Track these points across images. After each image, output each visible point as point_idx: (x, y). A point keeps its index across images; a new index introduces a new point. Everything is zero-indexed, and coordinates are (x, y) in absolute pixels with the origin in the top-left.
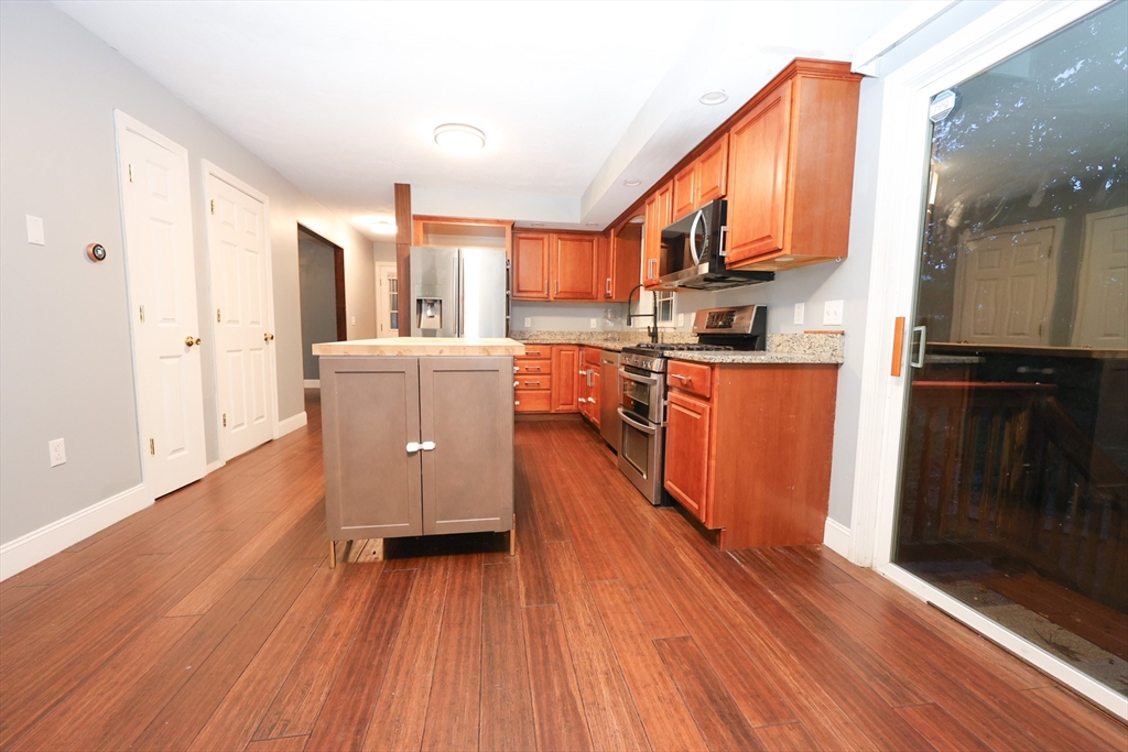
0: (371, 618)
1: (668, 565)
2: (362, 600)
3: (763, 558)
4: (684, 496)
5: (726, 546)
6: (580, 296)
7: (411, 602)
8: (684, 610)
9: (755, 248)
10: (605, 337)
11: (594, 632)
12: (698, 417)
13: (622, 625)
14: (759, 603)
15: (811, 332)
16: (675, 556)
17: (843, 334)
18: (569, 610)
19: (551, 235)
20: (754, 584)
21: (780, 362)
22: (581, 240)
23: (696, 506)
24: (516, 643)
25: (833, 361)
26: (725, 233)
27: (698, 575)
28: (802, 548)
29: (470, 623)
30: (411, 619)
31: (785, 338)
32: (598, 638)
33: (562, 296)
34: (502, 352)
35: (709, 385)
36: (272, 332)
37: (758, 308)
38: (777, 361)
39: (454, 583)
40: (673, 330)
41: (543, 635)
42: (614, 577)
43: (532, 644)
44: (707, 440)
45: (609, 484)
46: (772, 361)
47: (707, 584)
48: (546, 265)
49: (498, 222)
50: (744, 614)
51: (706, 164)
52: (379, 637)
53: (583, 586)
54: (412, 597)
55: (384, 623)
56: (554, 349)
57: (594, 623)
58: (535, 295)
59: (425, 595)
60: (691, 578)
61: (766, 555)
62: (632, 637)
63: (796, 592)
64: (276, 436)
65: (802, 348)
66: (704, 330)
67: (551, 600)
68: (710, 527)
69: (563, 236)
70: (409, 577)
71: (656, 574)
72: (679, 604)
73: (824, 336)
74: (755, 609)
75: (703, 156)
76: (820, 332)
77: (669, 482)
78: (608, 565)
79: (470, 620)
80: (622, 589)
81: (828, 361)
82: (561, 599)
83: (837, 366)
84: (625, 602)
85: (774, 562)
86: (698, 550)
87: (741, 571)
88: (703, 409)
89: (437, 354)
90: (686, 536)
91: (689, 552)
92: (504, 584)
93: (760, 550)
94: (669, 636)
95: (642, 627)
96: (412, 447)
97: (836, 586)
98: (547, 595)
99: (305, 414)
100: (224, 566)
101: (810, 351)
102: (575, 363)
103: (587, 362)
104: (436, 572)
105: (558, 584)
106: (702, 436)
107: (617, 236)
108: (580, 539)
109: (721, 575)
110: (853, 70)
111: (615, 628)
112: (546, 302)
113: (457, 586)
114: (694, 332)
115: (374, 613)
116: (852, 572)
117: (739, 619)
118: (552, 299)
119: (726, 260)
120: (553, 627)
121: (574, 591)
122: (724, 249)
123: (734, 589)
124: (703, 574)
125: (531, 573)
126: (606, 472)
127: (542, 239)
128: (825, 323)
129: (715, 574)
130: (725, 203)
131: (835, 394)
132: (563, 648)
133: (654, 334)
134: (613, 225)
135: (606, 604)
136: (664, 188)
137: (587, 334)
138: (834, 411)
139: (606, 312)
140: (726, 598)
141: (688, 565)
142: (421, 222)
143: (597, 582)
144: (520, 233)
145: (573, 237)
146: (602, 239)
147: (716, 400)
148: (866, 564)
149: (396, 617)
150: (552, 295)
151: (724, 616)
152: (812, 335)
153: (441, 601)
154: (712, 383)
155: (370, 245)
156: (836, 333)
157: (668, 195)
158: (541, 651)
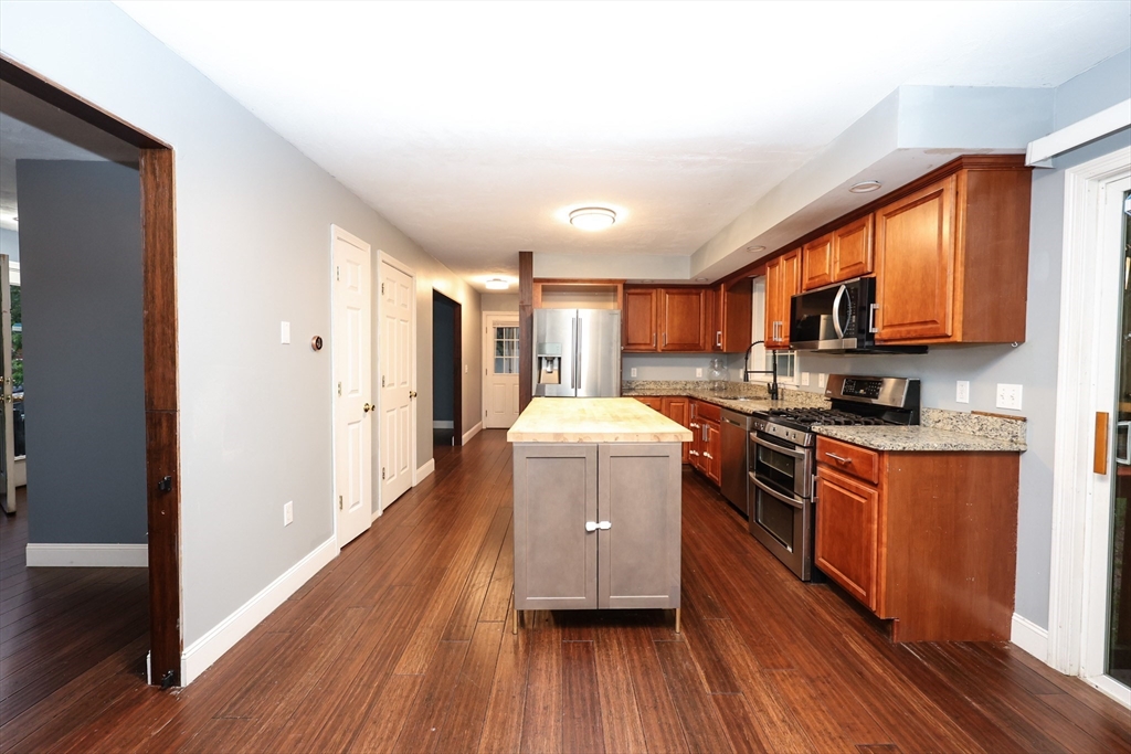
0: (571, 693)
1: (842, 656)
2: (555, 672)
3: (946, 655)
4: (845, 578)
5: (898, 638)
6: (686, 348)
7: (600, 678)
8: (877, 712)
9: (916, 331)
10: (711, 386)
11: (791, 730)
12: (863, 501)
13: (818, 725)
14: (960, 713)
15: (981, 413)
16: (846, 645)
17: (1024, 420)
18: (756, 702)
19: (659, 290)
20: (944, 686)
21: (955, 449)
22: (688, 294)
23: (864, 594)
24: (716, 734)
25: (1015, 448)
26: (874, 310)
27: (880, 671)
28: (987, 645)
29: (663, 707)
30: (607, 696)
31: (946, 415)
32: (798, 736)
33: (670, 348)
34: (672, 439)
35: (876, 471)
36: (414, 390)
37: (911, 382)
38: (951, 449)
39: (632, 660)
40: (796, 388)
41: (740, 727)
42: (789, 666)
43: (733, 738)
44: (875, 526)
45: (747, 552)
46: (946, 449)
47: (893, 684)
48: (654, 319)
49: (610, 281)
50: (946, 723)
51: (846, 239)
52: (584, 715)
53: (762, 675)
54: (599, 672)
55: (584, 700)
56: (664, 400)
57: (787, 719)
58: (643, 347)
59: (610, 670)
60: (872, 674)
61: (948, 652)
62: (833, 740)
63: (998, 701)
64: (414, 484)
65: (969, 429)
66: (840, 395)
67: (735, 689)
68: (883, 617)
69: (671, 291)
70: (588, 649)
71: (832, 665)
72: (870, 705)
73: (999, 420)
74: (956, 719)
75: (841, 231)
76: (992, 415)
77: (821, 559)
78: (779, 651)
79: (663, 704)
80: (803, 681)
81: (1009, 449)
82: (744, 688)
83: (1018, 453)
84: (811, 697)
85: (959, 661)
86: (869, 640)
87: (925, 669)
88: (871, 495)
89: (613, 440)
90: (849, 621)
91: (860, 642)
92: (681, 665)
93: (940, 645)
94: (871, 742)
95: (839, 729)
96: (591, 526)
97: (1042, 697)
98: (729, 682)
99: (433, 460)
100: (421, 624)
101: (981, 433)
102: (685, 414)
103: (699, 415)
104: (611, 646)
105: (734, 670)
106: (870, 520)
107: (729, 290)
108: (738, 617)
109: (904, 672)
110: (1028, 163)
111: (812, 727)
112: (653, 353)
113: (637, 664)
114: (826, 395)
115: (570, 687)
116: (1055, 681)
117: (943, 729)
118: (659, 350)
119: (876, 337)
120: (746, 718)
121: (753, 678)
122: (873, 326)
123: (925, 692)
124: (884, 670)
125: (704, 656)
126: (737, 537)
127: (650, 294)
128: (998, 406)
129: (897, 670)
130: (873, 280)
131: (1018, 482)
132: (765, 745)
133: (774, 391)
134: (725, 280)
135: (792, 698)
136: (790, 254)
137: (693, 383)
138: (1017, 499)
139: (713, 362)
140: (918, 701)
141: (864, 657)
142: (540, 285)
143: (774, 672)
144: (633, 290)
145: (681, 290)
146: (710, 292)
147: (885, 487)
148: (1072, 673)
149: (592, 695)
150: (661, 346)
151: (925, 725)
152: (982, 417)
153: (627, 679)
154: (879, 469)
155: (480, 297)
156: (1017, 419)
157: (796, 262)
158: (744, 747)
